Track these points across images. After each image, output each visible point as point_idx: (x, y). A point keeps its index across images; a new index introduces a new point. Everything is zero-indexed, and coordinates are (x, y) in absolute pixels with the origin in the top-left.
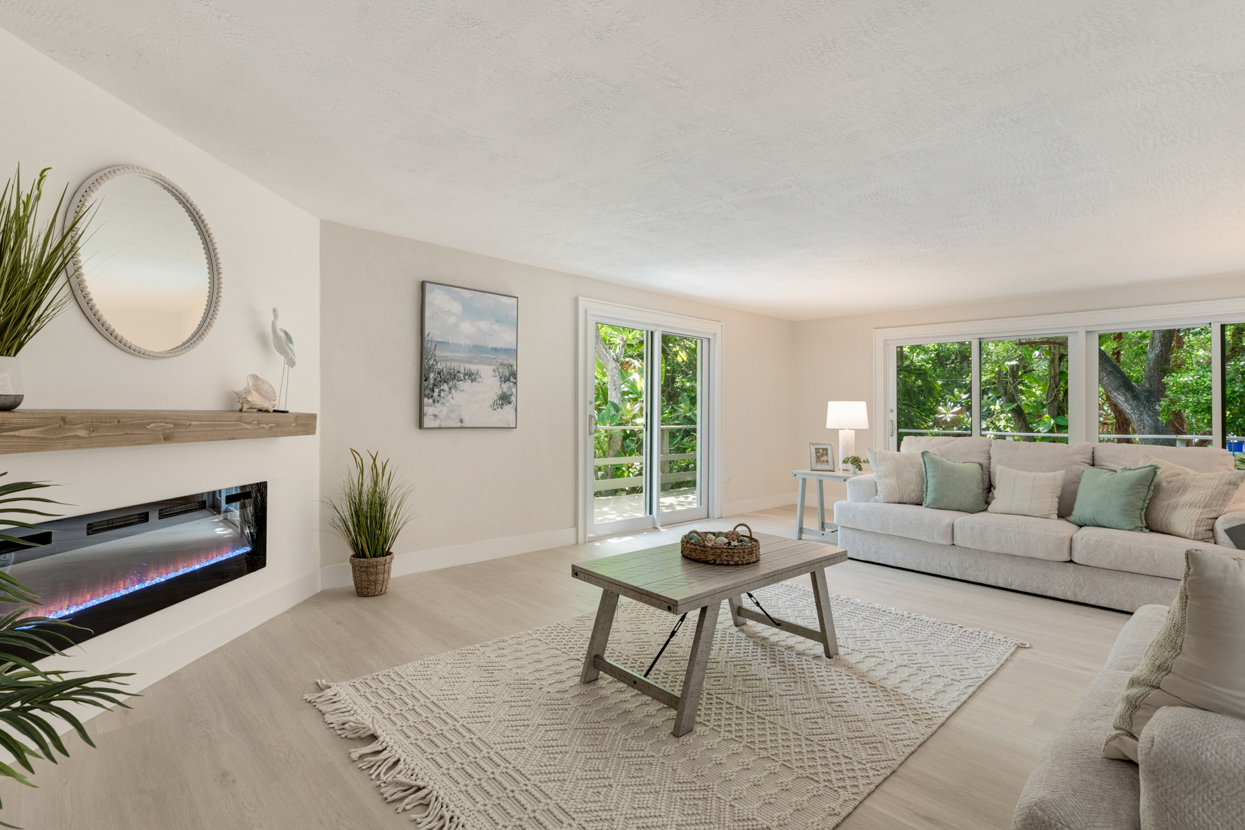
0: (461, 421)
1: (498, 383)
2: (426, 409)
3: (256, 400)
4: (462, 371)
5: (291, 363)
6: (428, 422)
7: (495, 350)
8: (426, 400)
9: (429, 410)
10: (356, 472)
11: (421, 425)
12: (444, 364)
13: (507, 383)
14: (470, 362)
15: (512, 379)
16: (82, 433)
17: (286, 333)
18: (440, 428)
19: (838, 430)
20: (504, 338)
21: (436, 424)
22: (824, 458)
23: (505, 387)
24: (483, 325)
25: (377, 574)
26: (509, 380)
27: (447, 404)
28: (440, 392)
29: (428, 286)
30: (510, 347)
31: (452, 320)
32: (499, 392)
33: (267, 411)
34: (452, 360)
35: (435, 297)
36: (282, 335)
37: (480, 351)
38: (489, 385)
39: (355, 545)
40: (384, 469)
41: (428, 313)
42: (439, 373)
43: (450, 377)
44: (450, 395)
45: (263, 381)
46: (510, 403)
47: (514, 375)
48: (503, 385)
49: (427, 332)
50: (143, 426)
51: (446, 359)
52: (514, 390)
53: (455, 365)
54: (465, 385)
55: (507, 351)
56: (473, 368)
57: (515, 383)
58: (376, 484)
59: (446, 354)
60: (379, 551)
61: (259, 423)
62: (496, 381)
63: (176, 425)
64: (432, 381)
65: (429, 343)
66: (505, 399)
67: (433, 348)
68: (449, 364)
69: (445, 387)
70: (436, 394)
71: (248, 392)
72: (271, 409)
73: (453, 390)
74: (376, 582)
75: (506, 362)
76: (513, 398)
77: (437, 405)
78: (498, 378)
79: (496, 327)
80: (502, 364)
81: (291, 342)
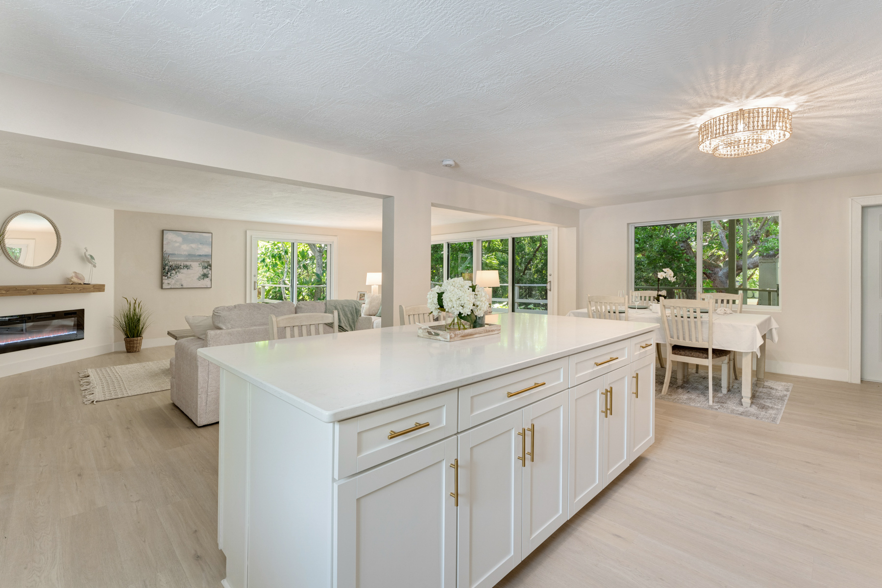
0: (182, 285)
1: (202, 269)
2: (164, 281)
3: (75, 280)
4: (182, 265)
5: (95, 266)
6: (164, 286)
7: (200, 256)
8: (164, 277)
9: (166, 281)
10: (127, 306)
11: (162, 288)
12: (173, 263)
13: (206, 269)
14: (187, 261)
15: (209, 267)
16: (4, 292)
17: (91, 256)
18: (171, 288)
19: (371, 286)
20: (206, 250)
21: (169, 287)
22: (363, 298)
23: (205, 271)
24: (193, 246)
25: (134, 344)
26: (207, 268)
27: (175, 279)
28: (171, 274)
29: (164, 231)
30: (207, 254)
31: (177, 244)
32: (202, 273)
33: (80, 284)
34: (177, 261)
35: (168, 236)
36: (89, 257)
37: (191, 256)
38: (197, 269)
39: (126, 334)
40: (139, 305)
41: (164, 243)
42: (170, 266)
43: (177, 268)
44: (176, 275)
45: (79, 274)
46: (208, 277)
47: (210, 266)
48: (204, 270)
49: (164, 250)
50: (25, 290)
51: (174, 261)
52: (210, 272)
53: (179, 263)
54: (185, 271)
55: (206, 256)
56: (188, 263)
57: (211, 269)
58: (135, 310)
59: (174, 259)
60: (135, 335)
61: (74, 288)
62: (201, 269)
63: (37, 289)
64: (167, 270)
65: (165, 255)
66: (205, 276)
67: (167, 256)
68: (175, 263)
69: (174, 272)
70: (169, 275)
71: (72, 278)
72: (82, 283)
73: (178, 273)
74: (133, 347)
75: (206, 260)
76: (210, 275)
77: (169, 279)
78: (202, 267)
79: (200, 246)
80: (203, 261)
81: (94, 259)
